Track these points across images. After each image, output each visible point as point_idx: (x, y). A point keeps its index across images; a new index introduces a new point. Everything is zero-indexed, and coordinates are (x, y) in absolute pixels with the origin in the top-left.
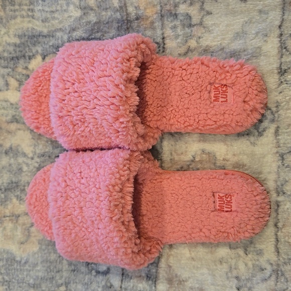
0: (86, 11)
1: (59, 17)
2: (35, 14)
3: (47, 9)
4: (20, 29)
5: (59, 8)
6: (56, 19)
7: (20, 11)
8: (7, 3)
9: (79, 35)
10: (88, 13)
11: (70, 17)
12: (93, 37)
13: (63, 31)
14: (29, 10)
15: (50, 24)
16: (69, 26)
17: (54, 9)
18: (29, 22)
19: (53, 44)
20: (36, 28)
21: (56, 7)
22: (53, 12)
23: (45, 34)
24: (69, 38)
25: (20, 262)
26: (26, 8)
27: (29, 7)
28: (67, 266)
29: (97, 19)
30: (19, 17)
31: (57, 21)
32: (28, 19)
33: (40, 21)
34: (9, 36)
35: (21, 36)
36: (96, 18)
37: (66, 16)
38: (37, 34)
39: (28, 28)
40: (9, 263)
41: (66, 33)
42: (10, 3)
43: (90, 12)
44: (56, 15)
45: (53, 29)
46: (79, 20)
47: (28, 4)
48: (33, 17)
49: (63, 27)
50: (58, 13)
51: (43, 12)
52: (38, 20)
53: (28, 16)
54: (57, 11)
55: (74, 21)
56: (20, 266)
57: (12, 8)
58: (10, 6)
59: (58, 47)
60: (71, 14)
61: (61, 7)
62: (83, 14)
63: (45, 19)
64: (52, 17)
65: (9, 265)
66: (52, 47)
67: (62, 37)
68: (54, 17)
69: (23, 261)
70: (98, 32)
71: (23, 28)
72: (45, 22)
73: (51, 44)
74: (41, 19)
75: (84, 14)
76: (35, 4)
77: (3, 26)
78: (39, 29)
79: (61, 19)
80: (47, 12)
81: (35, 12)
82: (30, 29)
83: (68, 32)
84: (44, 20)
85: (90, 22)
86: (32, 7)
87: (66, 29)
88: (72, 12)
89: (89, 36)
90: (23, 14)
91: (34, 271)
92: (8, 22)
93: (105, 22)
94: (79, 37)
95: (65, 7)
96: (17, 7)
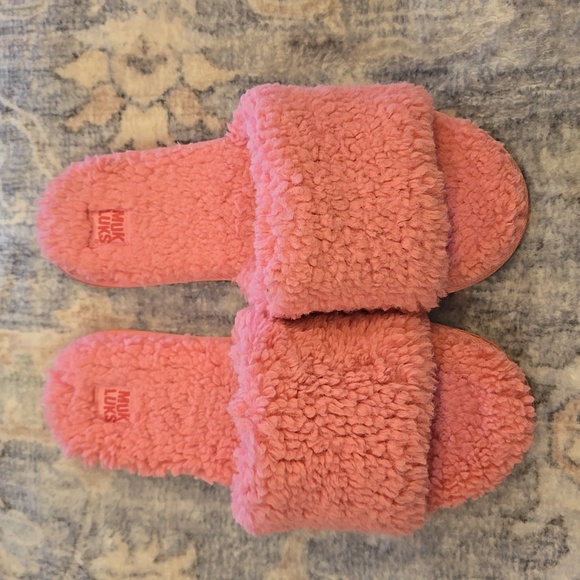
0: (526, 9)
1: (462, 28)
2: (409, 27)
3: (437, 13)
4: (376, 61)
5: (463, 8)
6: (455, 33)
7: (378, 23)
8: (353, 8)
9: (505, 64)
10: (530, 14)
11: (487, 25)
12: (540, 65)
13: (469, 58)
14: (396, 19)
15: (440, 45)
16: (483, 45)
17: (452, 11)
18: (396, 44)
19: (446, 88)
20: (410, 56)
21: (458, 7)
22: (449, 18)
23: (428, 68)
24: (482, 71)
25: (377, 549)
26: (389, 15)
27: (395, 14)
28: (477, 568)
29: (553, 24)
30: (375, 36)
31: (457, 38)
32: (394, 39)
33: (420, 41)
34: (353, 76)
35: (380, 75)
36: (550, 23)
37: (479, 24)
38: (411, 68)
39: (393, 58)
40: (355, 551)
41: (475, 62)
42: (358, 8)
43: (537, 10)
44: (456, 24)
45: (448, 55)
46: (509, 30)
47: (395, 7)
48: (403, 33)
49: (470, 48)
50: (460, 19)
51: (426, 20)
52: (414, 38)
53: (394, 32)
54: (458, 14)
55: (496, 33)
56: (377, 558)
57: (362, 18)
58: (358, 15)
59: (457, 93)
60: (491, 19)
61: (469, 5)
62: (519, 15)
63: (431, 36)
64: (446, 30)
65: (353, 555)
66: (443, 95)
67: (466, 72)
68: (451, 29)
69: (383, 548)
70: (551, 53)
71: (382, 59)
72: (431, 41)
73: (441, 88)
74: (420, 35)
75: (523, 16)
76: (411, 4)
77: (343, 57)
78: (416, 58)
79: (466, 32)
80: (436, 19)
81: (408, 21)
82: (397, 60)
83: (480, 59)
84: (428, 38)
85: (533, 34)
86: (402, 12)
87: (476, 54)
88: (493, 13)
89: (531, 64)
90: (384, 29)
91: (406, 571)
92: (353, 47)
93: (571, 32)
94: (507, 68)
95: (477, 5)
96: (372, 15)
